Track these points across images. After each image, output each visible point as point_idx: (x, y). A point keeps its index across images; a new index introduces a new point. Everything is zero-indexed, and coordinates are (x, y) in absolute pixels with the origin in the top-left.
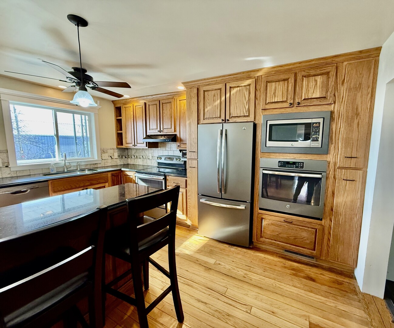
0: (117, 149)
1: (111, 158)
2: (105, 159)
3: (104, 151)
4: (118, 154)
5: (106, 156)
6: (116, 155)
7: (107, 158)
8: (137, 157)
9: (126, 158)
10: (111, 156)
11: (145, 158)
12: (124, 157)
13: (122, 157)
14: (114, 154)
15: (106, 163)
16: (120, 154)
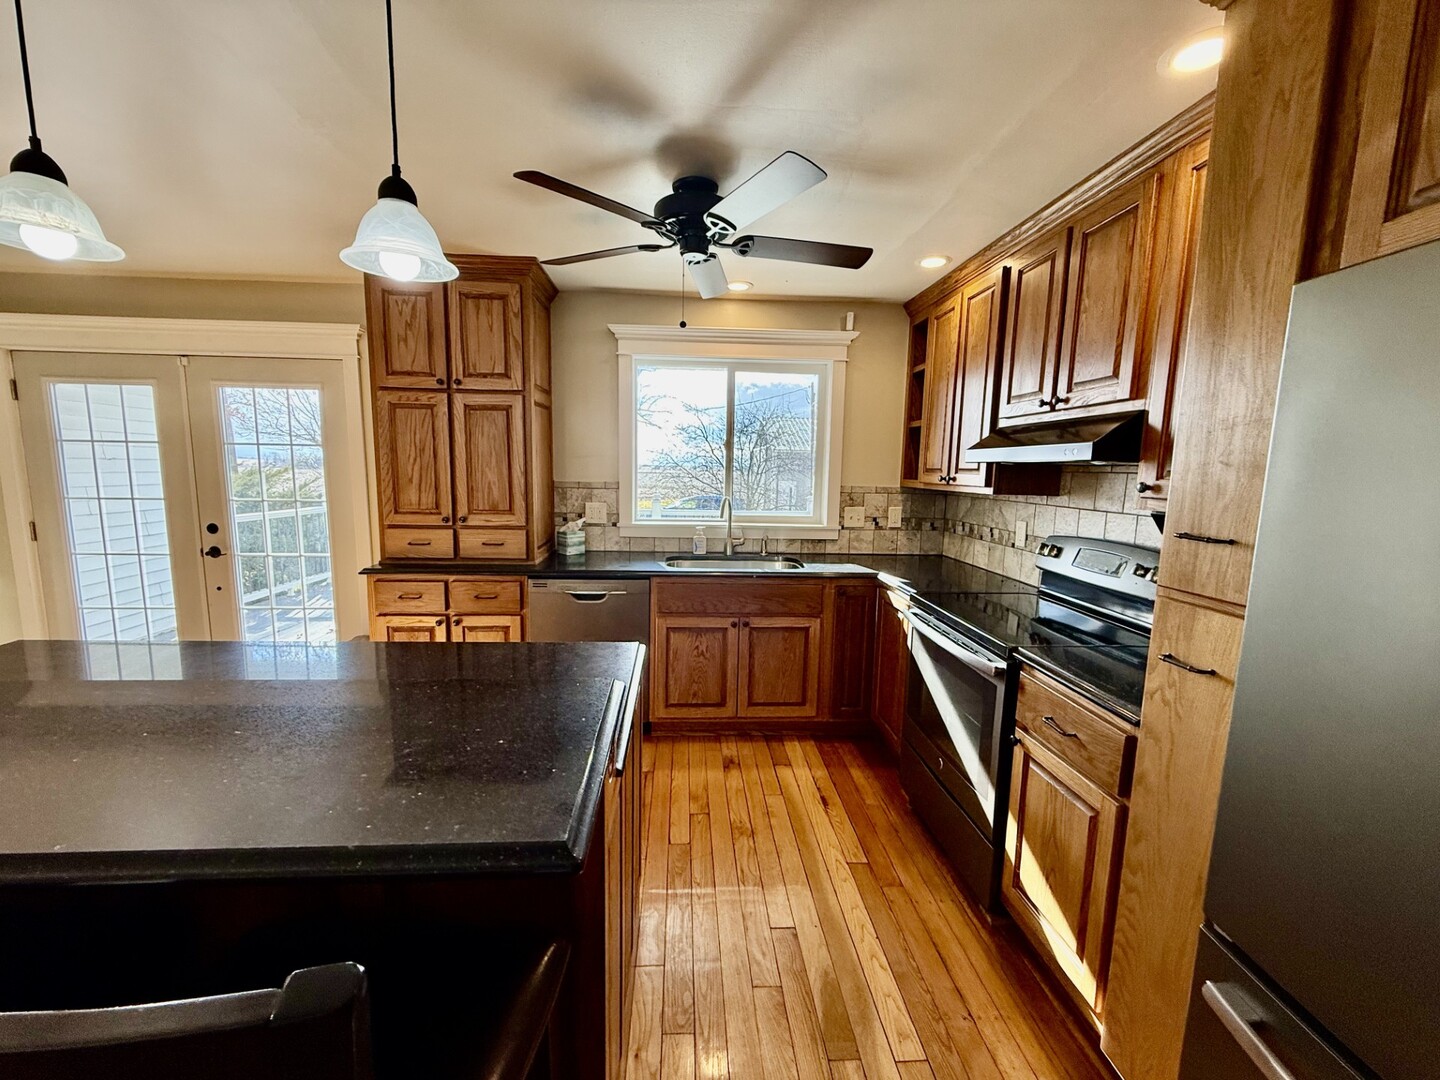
0: (903, 493)
1: (877, 524)
2: (853, 529)
3: (851, 499)
4: (904, 511)
5: (856, 517)
6: (895, 515)
7: (861, 524)
8: (971, 530)
9: (934, 529)
10: (875, 519)
11: (1001, 537)
12: (927, 526)
13: (919, 527)
14: (886, 511)
15: (855, 544)
16: (912, 511)
